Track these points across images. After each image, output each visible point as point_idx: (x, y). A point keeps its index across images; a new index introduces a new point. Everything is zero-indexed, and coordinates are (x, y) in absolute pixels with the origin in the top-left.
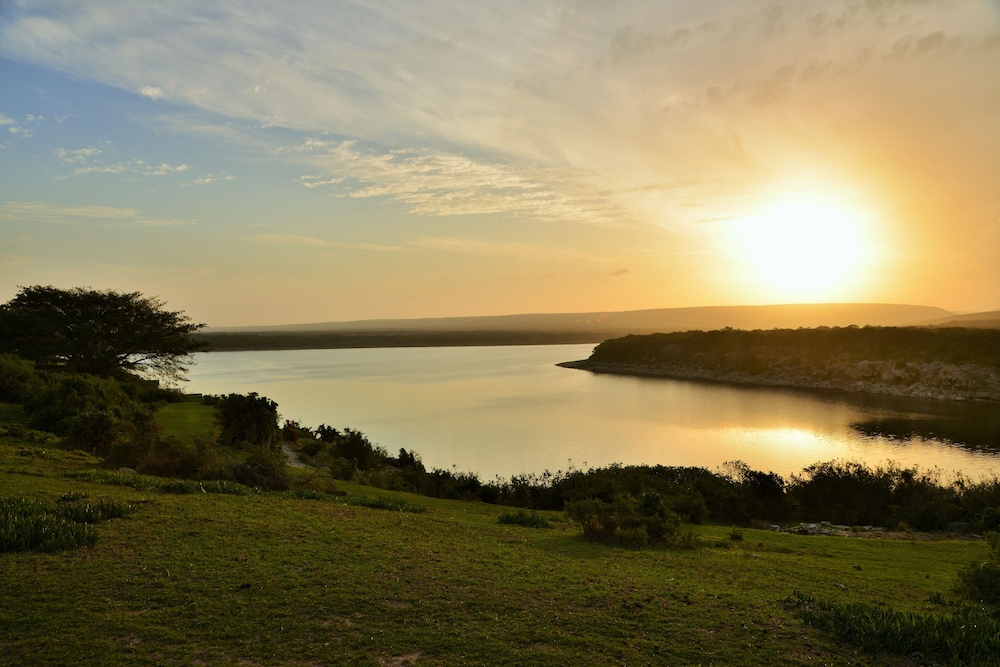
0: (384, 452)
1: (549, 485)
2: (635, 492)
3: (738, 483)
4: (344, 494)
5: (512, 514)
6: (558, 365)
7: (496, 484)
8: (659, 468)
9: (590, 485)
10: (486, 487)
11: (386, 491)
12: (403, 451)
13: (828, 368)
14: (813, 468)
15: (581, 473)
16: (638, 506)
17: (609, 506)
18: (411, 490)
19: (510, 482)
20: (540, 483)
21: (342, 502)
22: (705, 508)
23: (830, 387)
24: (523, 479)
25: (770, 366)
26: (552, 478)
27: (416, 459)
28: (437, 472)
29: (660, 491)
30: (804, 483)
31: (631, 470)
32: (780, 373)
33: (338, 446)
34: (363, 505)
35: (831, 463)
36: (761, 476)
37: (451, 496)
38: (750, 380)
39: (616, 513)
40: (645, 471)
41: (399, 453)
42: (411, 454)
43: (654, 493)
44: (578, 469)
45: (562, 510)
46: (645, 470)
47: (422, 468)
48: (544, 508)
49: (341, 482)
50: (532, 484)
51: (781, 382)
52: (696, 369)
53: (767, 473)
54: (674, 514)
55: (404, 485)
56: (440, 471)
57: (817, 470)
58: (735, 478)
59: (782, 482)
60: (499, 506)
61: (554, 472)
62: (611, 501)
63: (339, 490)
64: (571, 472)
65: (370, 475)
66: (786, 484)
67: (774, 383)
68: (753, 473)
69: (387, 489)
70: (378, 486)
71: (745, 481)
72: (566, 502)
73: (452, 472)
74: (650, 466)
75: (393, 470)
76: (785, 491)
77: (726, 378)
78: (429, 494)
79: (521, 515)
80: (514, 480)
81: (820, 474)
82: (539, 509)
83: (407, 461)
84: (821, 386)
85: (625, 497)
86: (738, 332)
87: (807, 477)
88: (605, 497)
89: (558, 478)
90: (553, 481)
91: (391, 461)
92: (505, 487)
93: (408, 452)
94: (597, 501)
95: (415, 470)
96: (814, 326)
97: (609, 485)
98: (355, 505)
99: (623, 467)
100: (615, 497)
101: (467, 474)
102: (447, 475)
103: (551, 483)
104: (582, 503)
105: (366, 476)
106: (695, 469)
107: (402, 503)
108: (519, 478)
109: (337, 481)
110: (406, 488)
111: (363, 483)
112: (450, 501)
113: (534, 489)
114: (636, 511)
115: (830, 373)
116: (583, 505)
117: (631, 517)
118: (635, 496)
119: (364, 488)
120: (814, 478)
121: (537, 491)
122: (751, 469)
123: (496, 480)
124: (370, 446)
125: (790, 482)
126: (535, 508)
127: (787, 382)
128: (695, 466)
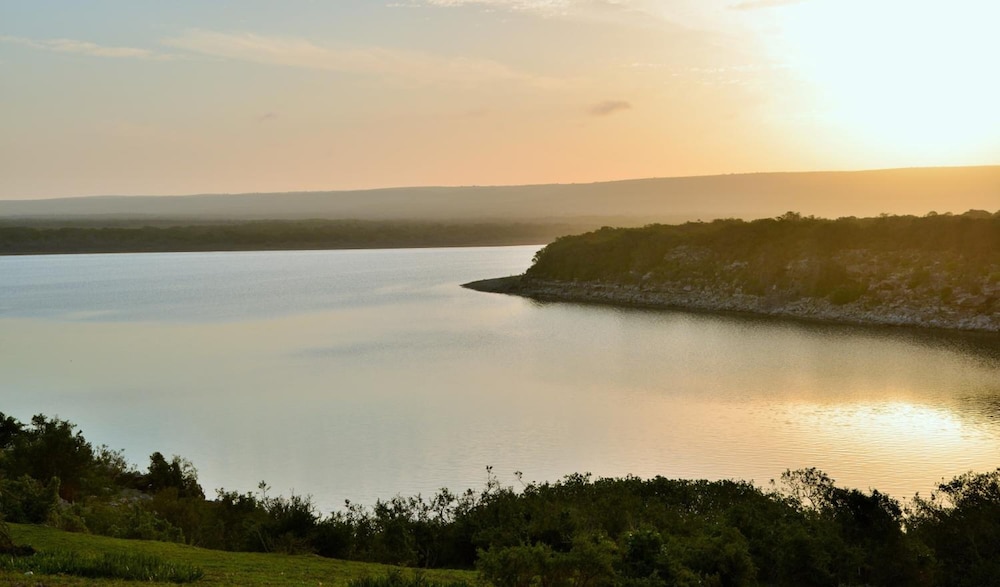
0: (119, 461)
1: (449, 518)
2: (615, 531)
3: (812, 513)
4: (28, 551)
5: (375, 578)
6: (466, 286)
7: (345, 519)
8: (661, 483)
9: (528, 518)
10: (327, 526)
11: (120, 542)
12: (157, 458)
13: (987, 291)
14: (957, 484)
15: (511, 495)
16: (619, 558)
17: (563, 557)
18: (174, 537)
19: (373, 515)
20: (432, 515)
21: (22, 569)
22: (749, 561)
23: (990, 327)
24: (398, 508)
25: (872, 286)
26: (455, 504)
27: (185, 473)
28: (228, 499)
29: (661, 527)
30: (940, 514)
31: (607, 487)
32: (891, 301)
33: (17, 453)
34: (69, 573)
35: (994, 475)
36: (856, 497)
37: (256, 546)
38: (834, 315)
39: (577, 572)
40: (633, 489)
41: (149, 463)
42: (175, 465)
43: (650, 531)
44: (504, 486)
45: (473, 568)
46: (633, 486)
47: (196, 491)
48: (439, 565)
49: (24, 527)
50: (415, 517)
51: (893, 318)
52: (731, 293)
53: (868, 494)
54: (687, 573)
55: (160, 528)
56: (234, 495)
57: (966, 488)
58: (806, 503)
59: (897, 512)
60: (350, 563)
61: (458, 492)
62: (567, 548)
63: (17, 544)
64: (492, 492)
65: (88, 510)
66: (905, 516)
67: (881, 319)
68: (841, 494)
69: (123, 537)
70: (105, 531)
71: (825, 510)
72: (480, 551)
73: (259, 498)
74: (644, 479)
75: (137, 497)
76: (903, 529)
77: (788, 309)
78: (209, 545)
79: (394, 579)
80: (381, 509)
81: (972, 497)
82: (431, 566)
83: (166, 477)
84: (972, 325)
85: (595, 540)
86: (811, 222)
87: (946, 502)
88: (556, 540)
89: (466, 504)
90: (457, 511)
91: (133, 481)
92: (364, 524)
93: (169, 459)
94: (540, 547)
95: (181, 495)
96: (958, 210)
97: (565, 516)
98: (51, 572)
99: (592, 482)
100: (575, 540)
101: (287, 500)
102: (247, 504)
103: (452, 516)
104: (513, 553)
105: (78, 512)
106: (729, 485)
107: (153, 564)
108: (390, 506)
109: (13, 526)
110: (160, 533)
111: (71, 527)
112: (254, 555)
113: (419, 527)
114: (616, 566)
115: (990, 300)
116: (513, 556)
117: (607, 579)
118: (614, 538)
119: (75, 537)
120: (961, 504)
121: (426, 533)
122: (836, 485)
123: (345, 510)
124: (87, 450)
125: (914, 511)
126: (421, 565)
127: (906, 318)
128: (728, 478)
